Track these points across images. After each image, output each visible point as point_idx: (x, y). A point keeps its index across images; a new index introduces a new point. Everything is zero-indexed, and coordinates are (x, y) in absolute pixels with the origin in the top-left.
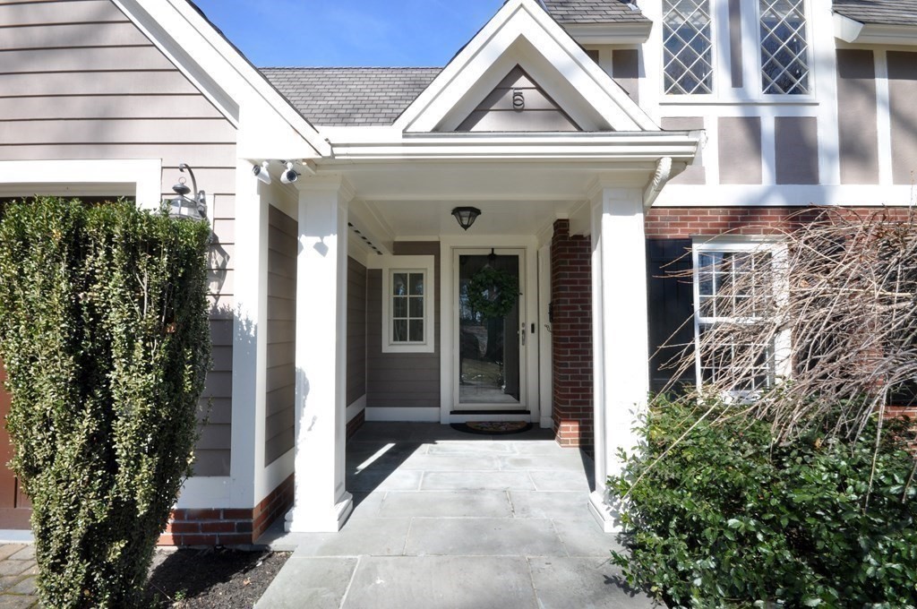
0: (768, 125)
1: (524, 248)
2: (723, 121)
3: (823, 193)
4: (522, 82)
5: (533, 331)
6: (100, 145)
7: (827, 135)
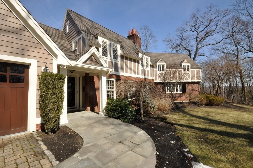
0: (114, 63)
1: (76, 76)
2: (109, 61)
3: (119, 73)
4: (93, 57)
5: (78, 92)
6: (22, 55)
7: (119, 66)
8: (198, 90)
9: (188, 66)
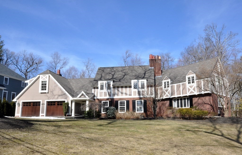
2: (104, 92)
8: (210, 103)
9: (193, 77)
